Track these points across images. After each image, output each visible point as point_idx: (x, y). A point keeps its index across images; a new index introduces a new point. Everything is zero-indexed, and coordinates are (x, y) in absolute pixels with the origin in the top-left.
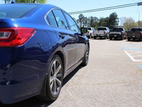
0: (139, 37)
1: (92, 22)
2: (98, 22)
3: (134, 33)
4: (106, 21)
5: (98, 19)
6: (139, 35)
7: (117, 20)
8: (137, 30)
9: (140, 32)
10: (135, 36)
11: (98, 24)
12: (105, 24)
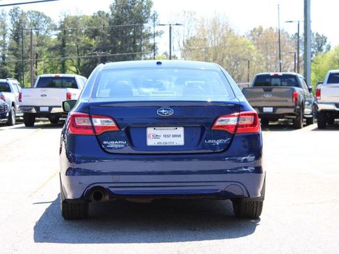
0: (292, 111)
1: (17, 40)
2: (53, 36)
3: (268, 96)
4: (94, 34)
5: (48, 20)
6: (290, 102)
7: (148, 27)
8: (278, 81)
9: (293, 90)
10: (275, 108)
11: (51, 49)
12: (89, 47)
